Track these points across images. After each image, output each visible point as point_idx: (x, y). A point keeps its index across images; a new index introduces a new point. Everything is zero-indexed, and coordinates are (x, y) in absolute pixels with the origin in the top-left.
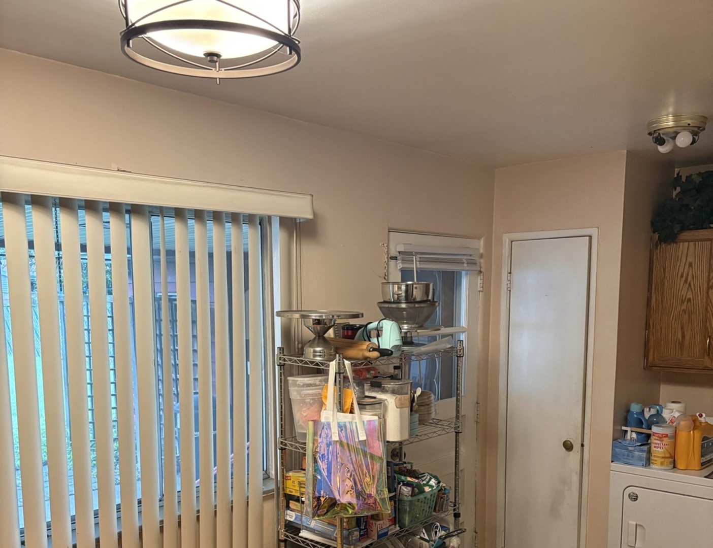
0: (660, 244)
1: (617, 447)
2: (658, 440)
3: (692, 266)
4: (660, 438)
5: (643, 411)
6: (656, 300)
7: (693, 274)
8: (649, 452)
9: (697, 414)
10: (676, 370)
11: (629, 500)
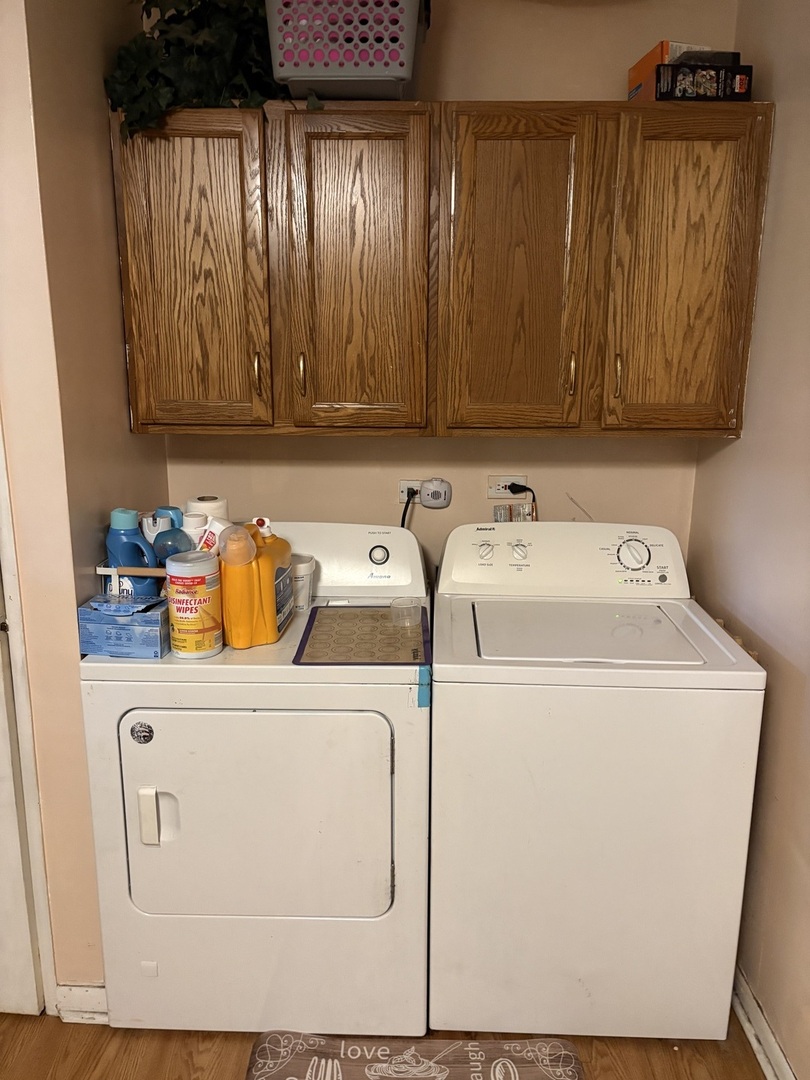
0: (132, 137)
1: (90, 621)
2: (183, 593)
3: (205, 196)
4: (189, 587)
5: (140, 525)
6: (139, 273)
7: (210, 216)
8: (166, 620)
9: (254, 521)
10: (198, 431)
11: (135, 743)
